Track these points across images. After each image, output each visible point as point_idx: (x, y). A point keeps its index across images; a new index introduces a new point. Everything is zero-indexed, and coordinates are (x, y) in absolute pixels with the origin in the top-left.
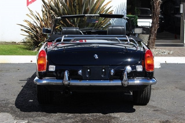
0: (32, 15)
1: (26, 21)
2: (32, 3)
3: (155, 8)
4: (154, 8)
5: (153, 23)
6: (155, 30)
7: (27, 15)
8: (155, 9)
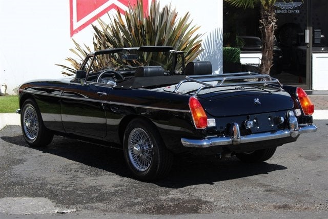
0: (79, 50)
1: (69, 60)
2: (78, 32)
3: (267, 35)
4: (265, 36)
5: (263, 59)
6: (267, 70)
7: (71, 50)
8: (267, 38)
